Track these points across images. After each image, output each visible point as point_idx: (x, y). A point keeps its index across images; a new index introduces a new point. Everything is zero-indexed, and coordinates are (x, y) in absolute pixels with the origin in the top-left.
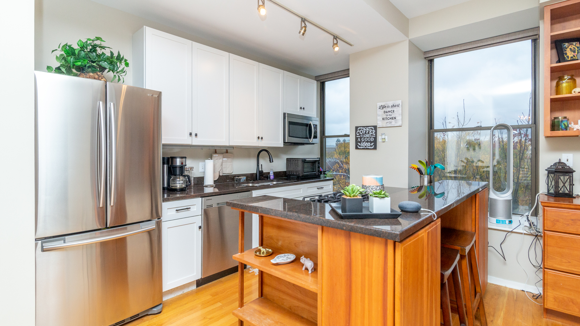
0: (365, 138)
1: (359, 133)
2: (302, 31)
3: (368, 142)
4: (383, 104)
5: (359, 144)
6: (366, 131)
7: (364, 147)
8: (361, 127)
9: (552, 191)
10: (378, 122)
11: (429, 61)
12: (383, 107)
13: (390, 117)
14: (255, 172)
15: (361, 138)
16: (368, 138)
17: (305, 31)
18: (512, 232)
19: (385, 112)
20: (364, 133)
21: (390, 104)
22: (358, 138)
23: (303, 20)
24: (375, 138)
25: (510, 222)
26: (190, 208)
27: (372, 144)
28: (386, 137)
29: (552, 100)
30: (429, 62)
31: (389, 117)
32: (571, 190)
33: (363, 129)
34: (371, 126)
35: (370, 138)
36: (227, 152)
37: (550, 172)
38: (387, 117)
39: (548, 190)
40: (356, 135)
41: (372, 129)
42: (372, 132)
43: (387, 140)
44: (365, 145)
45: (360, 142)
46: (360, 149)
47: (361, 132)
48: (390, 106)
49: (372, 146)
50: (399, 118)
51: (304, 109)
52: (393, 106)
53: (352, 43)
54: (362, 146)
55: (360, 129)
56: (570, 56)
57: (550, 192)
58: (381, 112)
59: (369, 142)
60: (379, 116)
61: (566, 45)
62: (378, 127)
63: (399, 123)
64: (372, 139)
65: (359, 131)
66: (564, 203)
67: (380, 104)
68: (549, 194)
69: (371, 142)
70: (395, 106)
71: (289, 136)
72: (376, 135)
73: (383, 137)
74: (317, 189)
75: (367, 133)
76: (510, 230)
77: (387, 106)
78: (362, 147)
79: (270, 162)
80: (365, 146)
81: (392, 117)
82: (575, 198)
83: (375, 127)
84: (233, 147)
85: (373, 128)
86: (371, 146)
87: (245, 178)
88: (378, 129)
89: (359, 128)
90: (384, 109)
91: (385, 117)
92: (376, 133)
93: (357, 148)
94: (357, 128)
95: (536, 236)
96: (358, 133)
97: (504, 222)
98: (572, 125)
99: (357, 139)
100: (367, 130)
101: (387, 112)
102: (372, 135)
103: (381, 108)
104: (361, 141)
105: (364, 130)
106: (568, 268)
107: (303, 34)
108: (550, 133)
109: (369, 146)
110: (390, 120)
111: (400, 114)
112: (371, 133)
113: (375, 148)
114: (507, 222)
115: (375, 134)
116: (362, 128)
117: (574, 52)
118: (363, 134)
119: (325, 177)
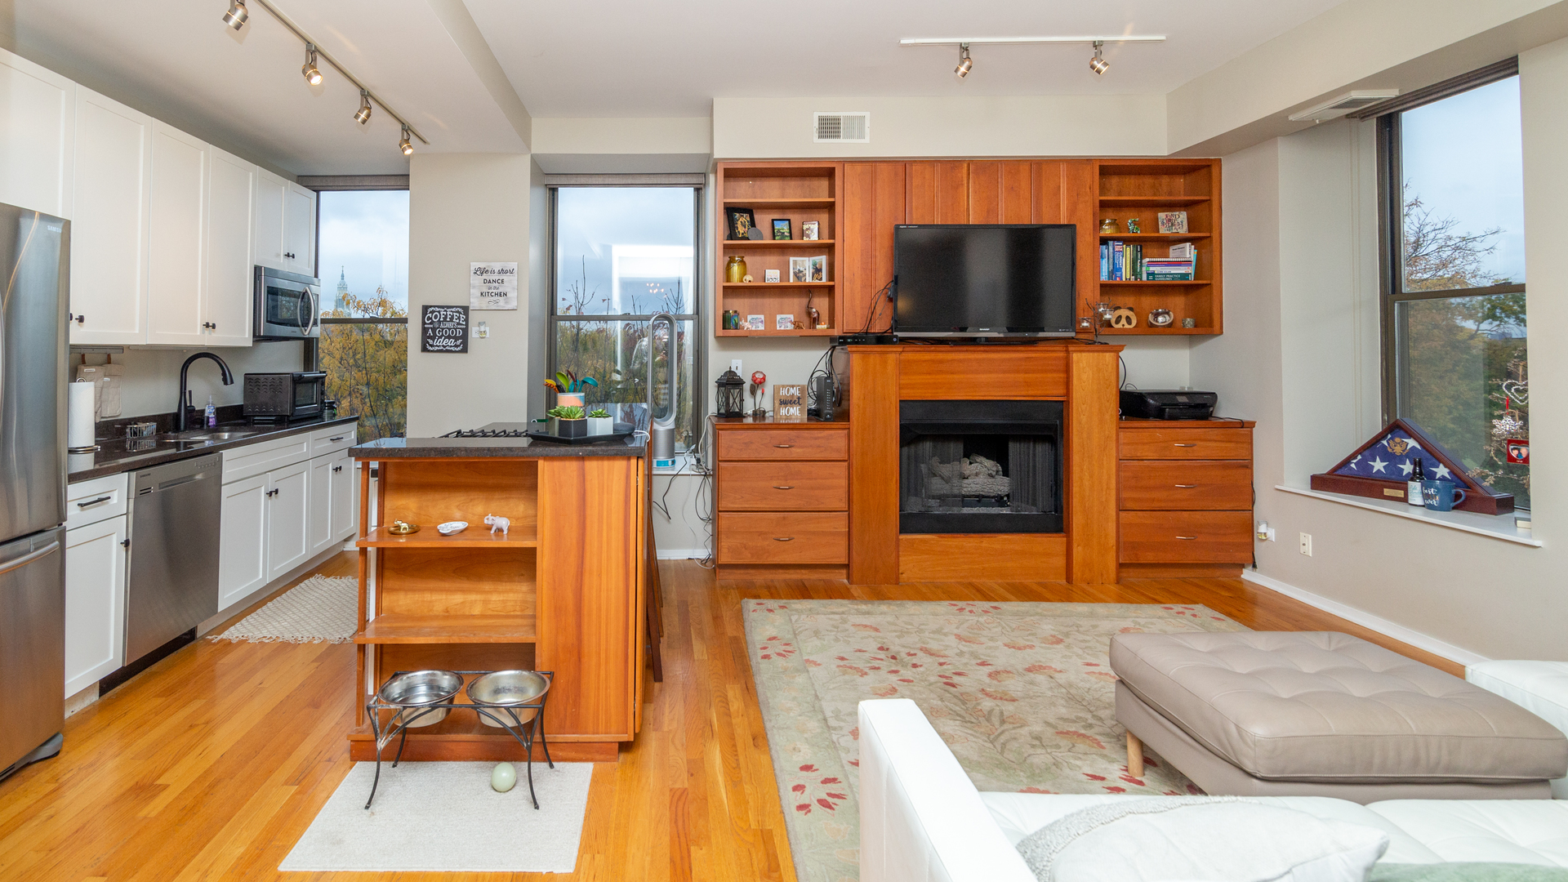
0: (443, 329)
1: (431, 319)
2: (363, 116)
3: (449, 337)
4: (482, 265)
5: (431, 342)
6: (446, 316)
7: (442, 348)
8: (434, 306)
9: (722, 411)
10: (472, 300)
11: (550, 189)
12: (483, 271)
13: (496, 291)
14: (175, 410)
15: (434, 330)
16: (449, 329)
17: (368, 116)
18: (677, 475)
19: (485, 281)
20: (442, 319)
21: (497, 267)
22: (429, 328)
23: (365, 95)
24: (466, 331)
25: (673, 462)
26: (109, 498)
27: (459, 342)
28: (487, 329)
29: (725, 288)
30: (551, 192)
31: (494, 291)
32: (741, 409)
33: (439, 312)
34: (457, 307)
35: (455, 329)
36: (109, 361)
37: (721, 384)
38: (490, 291)
39: (719, 410)
40: (424, 323)
41: (460, 313)
42: (459, 318)
43: (488, 335)
44: (444, 344)
45: (433, 338)
46: (432, 351)
47: (436, 317)
48: (496, 271)
49: (459, 346)
50: (512, 294)
51: (293, 256)
52: (502, 272)
53: (427, 140)
54: (437, 346)
55: (432, 312)
56: (741, 232)
57: (720, 412)
58: (477, 280)
59: (453, 338)
60: (474, 287)
61: (737, 215)
62: (471, 308)
63: (513, 304)
64: (460, 333)
65: (430, 315)
66: (736, 424)
67: (475, 265)
68: (719, 415)
69: (456, 338)
70: (506, 272)
71: (268, 321)
72: (467, 325)
73: (482, 329)
74: (331, 443)
75: (448, 319)
76: (675, 473)
77: (490, 270)
78: (437, 348)
79: (226, 383)
80: (443, 346)
81: (499, 291)
82: (745, 417)
83: (466, 309)
84: (120, 348)
85: (460, 310)
86: (456, 346)
87: (154, 425)
88: (470, 312)
89: (431, 309)
90: (485, 276)
91: (486, 290)
92: (467, 320)
93: (424, 349)
94: (425, 308)
95: (705, 475)
96: (429, 318)
97: (666, 463)
98: (743, 323)
99: (425, 330)
100: (448, 313)
101: (490, 282)
102: (459, 324)
103: (478, 273)
104: (435, 335)
105: (442, 313)
106: (740, 506)
107: (364, 122)
108: (721, 332)
109: (451, 346)
110: (496, 298)
111: (514, 288)
112: (458, 321)
113: (465, 350)
114: (670, 463)
115: (464, 323)
116: (438, 310)
117: (745, 227)
118: (439, 321)
119: (334, 415)
